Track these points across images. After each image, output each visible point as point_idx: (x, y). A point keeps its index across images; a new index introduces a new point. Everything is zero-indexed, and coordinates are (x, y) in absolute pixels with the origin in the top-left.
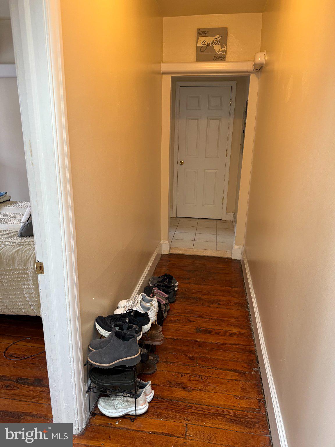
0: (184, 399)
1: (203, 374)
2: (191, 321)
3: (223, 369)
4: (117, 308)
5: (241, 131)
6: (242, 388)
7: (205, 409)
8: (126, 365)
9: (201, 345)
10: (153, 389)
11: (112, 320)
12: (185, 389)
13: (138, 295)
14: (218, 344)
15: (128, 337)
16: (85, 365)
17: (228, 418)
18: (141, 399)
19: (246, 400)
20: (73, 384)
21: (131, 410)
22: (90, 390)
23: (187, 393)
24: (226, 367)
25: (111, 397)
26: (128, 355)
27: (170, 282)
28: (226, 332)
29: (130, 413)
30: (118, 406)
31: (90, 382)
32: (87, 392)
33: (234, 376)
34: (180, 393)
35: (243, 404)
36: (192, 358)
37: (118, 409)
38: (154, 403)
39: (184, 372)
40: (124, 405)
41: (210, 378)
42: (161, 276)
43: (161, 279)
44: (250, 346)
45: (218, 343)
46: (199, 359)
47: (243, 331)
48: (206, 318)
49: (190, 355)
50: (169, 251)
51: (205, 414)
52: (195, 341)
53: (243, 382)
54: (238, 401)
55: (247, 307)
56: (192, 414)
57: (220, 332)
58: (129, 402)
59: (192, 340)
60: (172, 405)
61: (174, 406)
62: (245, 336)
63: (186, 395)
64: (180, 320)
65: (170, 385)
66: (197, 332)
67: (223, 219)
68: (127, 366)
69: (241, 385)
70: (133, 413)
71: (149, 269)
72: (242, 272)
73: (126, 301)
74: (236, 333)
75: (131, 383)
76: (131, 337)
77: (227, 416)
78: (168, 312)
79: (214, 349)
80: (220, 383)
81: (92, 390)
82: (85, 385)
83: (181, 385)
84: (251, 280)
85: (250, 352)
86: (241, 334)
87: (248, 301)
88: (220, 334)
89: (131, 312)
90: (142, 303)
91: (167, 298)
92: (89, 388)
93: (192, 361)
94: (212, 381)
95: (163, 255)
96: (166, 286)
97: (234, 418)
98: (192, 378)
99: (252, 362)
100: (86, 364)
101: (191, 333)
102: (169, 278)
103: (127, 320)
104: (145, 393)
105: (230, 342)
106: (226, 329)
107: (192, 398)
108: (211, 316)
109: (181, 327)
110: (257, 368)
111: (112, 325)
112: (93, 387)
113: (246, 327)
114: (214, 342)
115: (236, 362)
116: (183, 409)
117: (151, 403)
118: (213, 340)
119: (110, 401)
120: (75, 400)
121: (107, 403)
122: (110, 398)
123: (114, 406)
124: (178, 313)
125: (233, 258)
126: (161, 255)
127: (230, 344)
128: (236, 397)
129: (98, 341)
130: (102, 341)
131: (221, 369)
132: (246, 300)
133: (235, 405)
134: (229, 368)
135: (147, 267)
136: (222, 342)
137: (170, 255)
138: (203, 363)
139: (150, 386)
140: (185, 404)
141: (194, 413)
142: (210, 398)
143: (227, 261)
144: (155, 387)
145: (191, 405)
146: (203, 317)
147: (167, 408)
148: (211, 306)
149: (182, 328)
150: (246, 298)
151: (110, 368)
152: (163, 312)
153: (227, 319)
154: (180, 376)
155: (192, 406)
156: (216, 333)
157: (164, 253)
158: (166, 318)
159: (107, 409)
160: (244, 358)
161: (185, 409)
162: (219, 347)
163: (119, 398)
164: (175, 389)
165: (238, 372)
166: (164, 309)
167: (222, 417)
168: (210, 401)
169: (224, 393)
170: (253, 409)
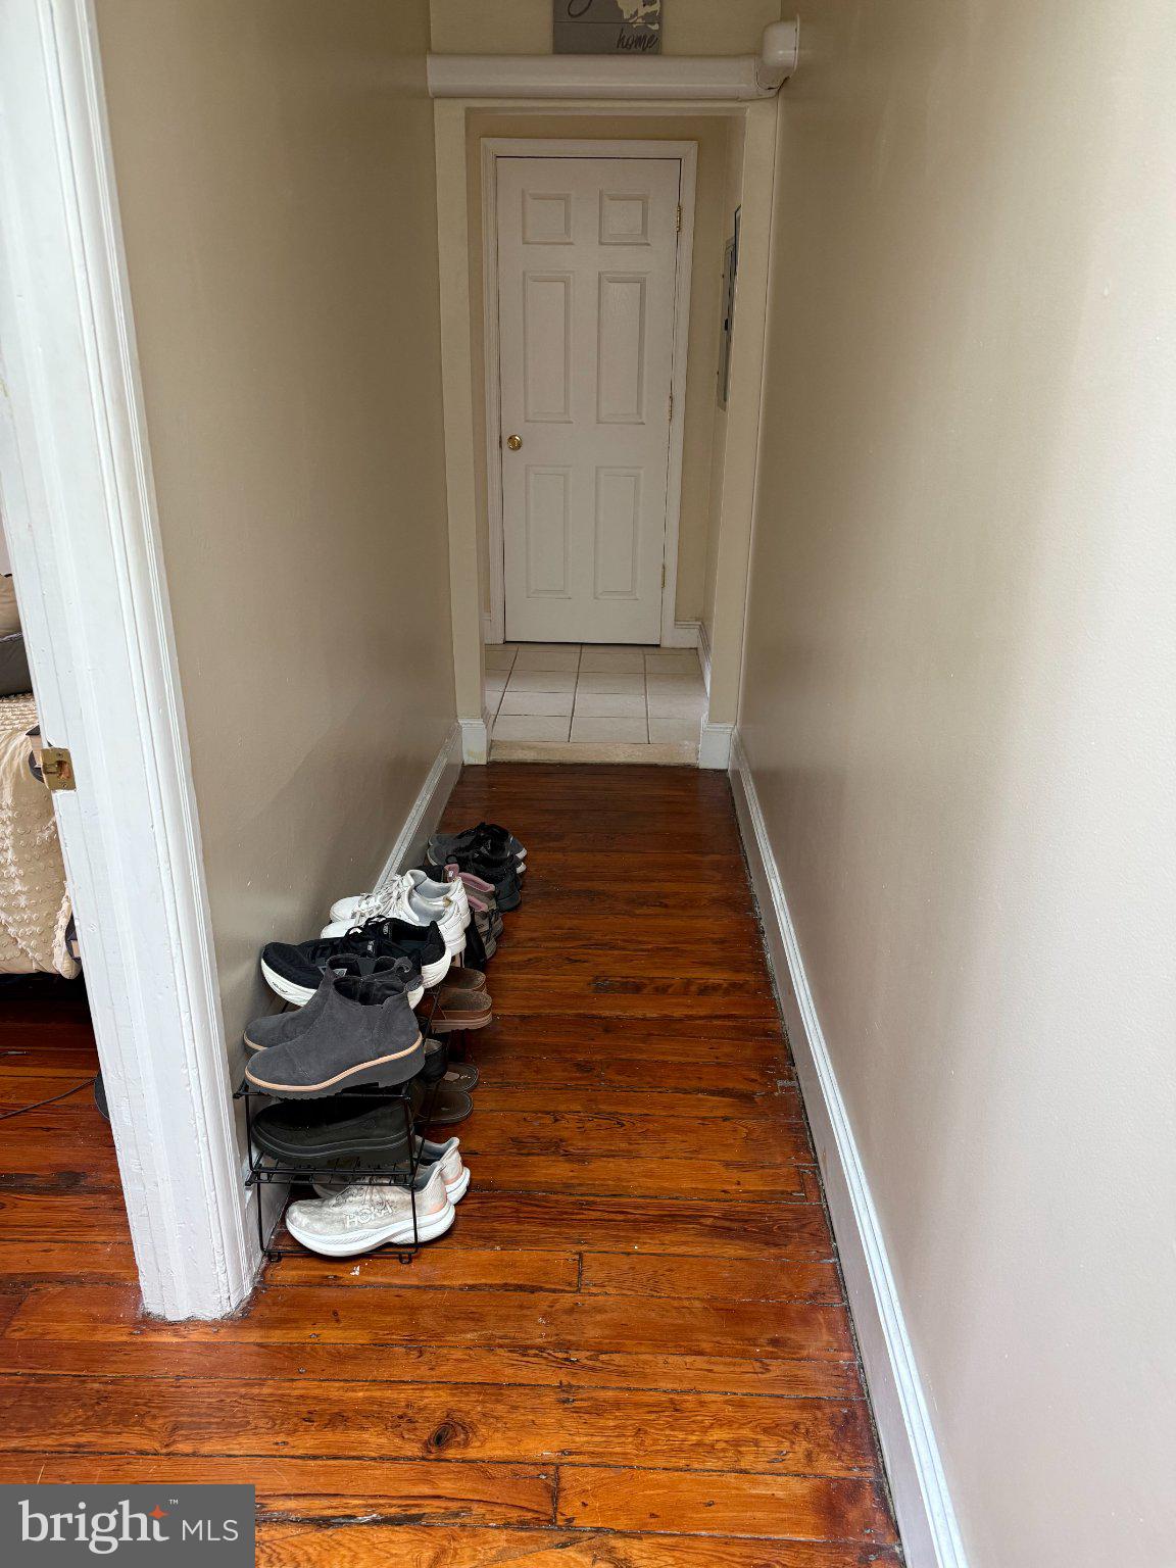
0: (568, 1186)
1: (621, 1109)
2: (576, 961)
3: (686, 1092)
4: (331, 922)
5: (720, 325)
6: (746, 1138)
7: (636, 1208)
8: (377, 1084)
9: (609, 1026)
10: (465, 1164)
11: (319, 952)
12: (568, 1156)
13: (398, 878)
14: (666, 1021)
15: (380, 993)
16: (236, 1096)
17: (707, 1226)
18: (429, 1195)
19: (760, 1171)
20: (204, 1155)
21: (400, 1230)
22: (259, 1179)
23: (576, 1166)
24: (694, 1083)
25: (332, 1197)
26: (381, 1049)
27: (498, 847)
28: (688, 983)
29: (395, 1240)
30: (356, 1220)
31: (255, 1155)
32: (248, 1184)
33: (717, 1106)
34: (552, 1170)
35: (753, 1182)
36: (584, 1068)
37: (357, 1229)
38: (472, 1205)
39: (562, 1108)
40: (375, 1215)
41: (645, 1118)
42: (468, 833)
43: (468, 840)
44: (763, 1020)
45: (666, 1016)
46: (608, 1067)
47: (740, 978)
48: (624, 949)
49: (580, 1058)
50: (489, 754)
51: (635, 1221)
52: (594, 1017)
53: (751, 1123)
54: (736, 1175)
55: (752, 909)
56: (597, 1223)
57: (669, 987)
58: (392, 1204)
59: (579, 1015)
60: (531, 1204)
61: (535, 1208)
62: (747, 992)
63: (571, 1174)
64: (539, 960)
65: (519, 1149)
66: (598, 989)
67: (666, 643)
68: (381, 1086)
69: (743, 1132)
70: (408, 1237)
71: (422, 810)
72: (734, 805)
73: (359, 898)
74: (720, 985)
75: (396, 1141)
76: (388, 992)
77: (702, 1220)
78: (499, 939)
79: (653, 1035)
80: (678, 1130)
81: (264, 1176)
82: (242, 1162)
83: (555, 1147)
84: (763, 824)
85: (768, 1035)
86: (735, 987)
87: (755, 890)
88: (670, 991)
89: (379, 925)
90: (414, 900)
91: (494, 896)
92: (256, 1171)
93: (585, 1075)
94: (651, 1126)
95: (467, 769)
96: (483, 860)
97: (727, 1224)
98: (589, 1125)
99: (775, 1062)
100: (242, 1092)
101: (578, 996)
102: (498, 836)
103: (370, 948)
104: (441, 1174)
105: (703, 1012)
106: (689, 976)
107: (591, 1179)
108: (640, 942)
109: (542, 981)
110: (791, 1079)
111: (320, 968)
112: (267, 1168)
113: (750, 965)
114: (652, 1014)
115: (726, 1066)
116: (566, 1213)
117: (462, 1208)
118: (646, 1009)
119: (326, 1209)
120: (212, 1209)
121: (317, 1216)
122: (326, 1202)
123: (343, 1221)
124: (531, 939)
125: (703, 765)
126: (460, 767)
127: (701, 1018)
128: (727, 1164)
129: (276, 1019)
130: (288, 1017)
131: (677, 1090)
132: (748, 888)
133: (727, 1187)
134: (703, 1085)
135: (418, 802)
136: (678, 1013)
137: (493, 766)
138: (620, 1078)
139: (457, 1154)
140: (572, 1199)
141: (600, 1220)
142: (650, 1174)
143: (684, 777)
144: (472, 1159)
145: (592, 1198)
146: (613, 948)
147: (515, 1215)
148: (637, 912)
149: (546, 984)
150: (746, 881)
151: (324, 1095)
152: (484, 939)
153: (689, 947)
154: (548, 1120)
155: (595, 1203)
156: (657, 989)
157: (469, 760)
158: (493, 957)
159: (317, 1233)
160: (748, 1052)
161: (573, 1214)
162: (667, 1027)
163: (358, 1198)
164: (535, 1158)
165: (731, 1096)
166: (486, 928)
167: (690, 1223)
168: (649, 1182)
169: (691, 1158)
170: (782, 1192)
